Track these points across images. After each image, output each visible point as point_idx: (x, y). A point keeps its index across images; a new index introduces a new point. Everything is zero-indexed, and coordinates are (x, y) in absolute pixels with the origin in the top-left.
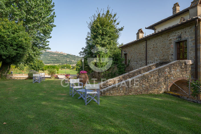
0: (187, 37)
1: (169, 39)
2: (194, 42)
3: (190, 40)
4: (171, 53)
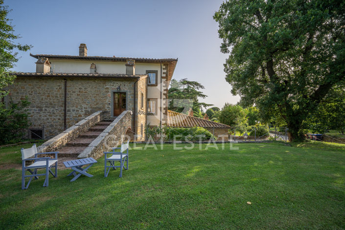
0: (125, 90)
1: (105, 87)
2: (133, 95)
3: (129, 93)
4: (107, 101)
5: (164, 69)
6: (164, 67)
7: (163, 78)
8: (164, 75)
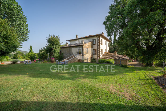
5: (98, 38)
6: (98, 37)
7: (98, 41)
8: (99, 40)
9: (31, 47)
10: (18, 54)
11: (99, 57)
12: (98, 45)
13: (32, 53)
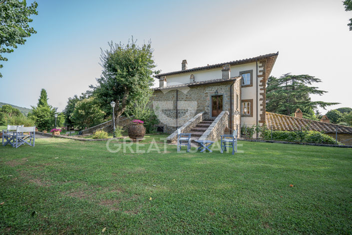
0: (222, 93)
1: (205, 92)
2: (229, 97)
3: (225, 96)
4: (207, 104)
5: (260, 67)
8: (261, 74)
9: (43, 93)
10: (5, 112)
11: (261, 124)
12: (259, 88)
13: (44, 108)
